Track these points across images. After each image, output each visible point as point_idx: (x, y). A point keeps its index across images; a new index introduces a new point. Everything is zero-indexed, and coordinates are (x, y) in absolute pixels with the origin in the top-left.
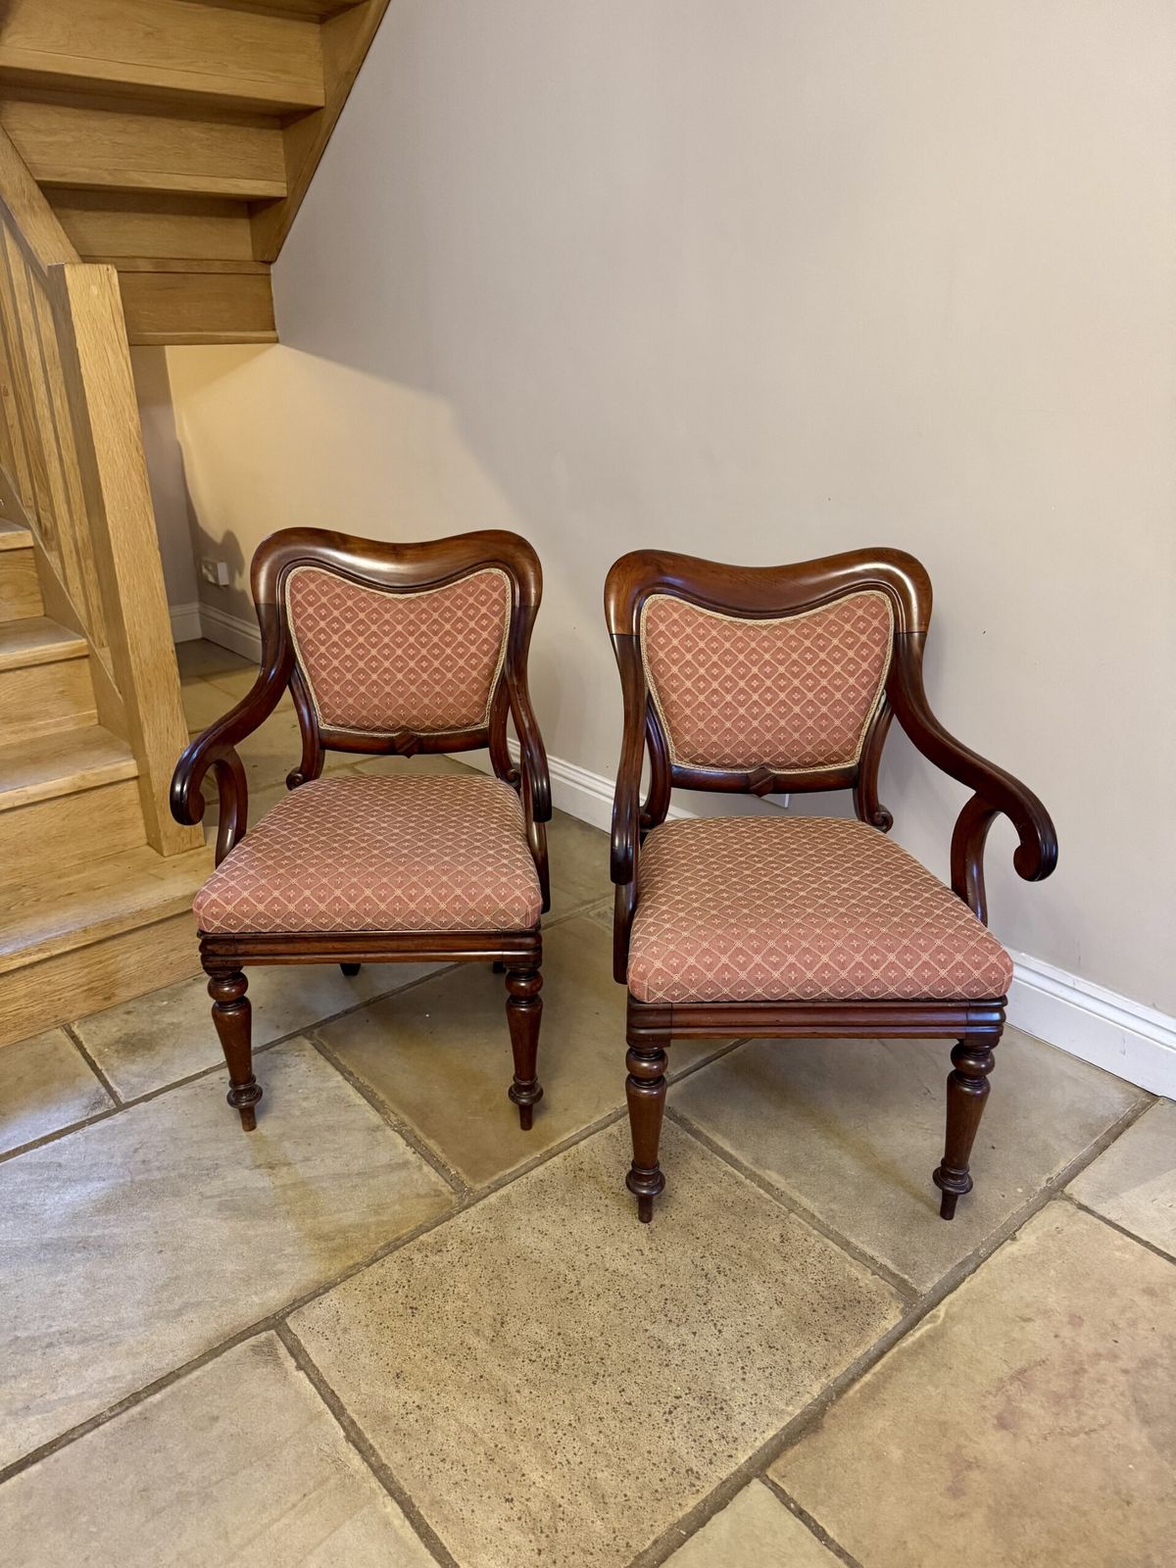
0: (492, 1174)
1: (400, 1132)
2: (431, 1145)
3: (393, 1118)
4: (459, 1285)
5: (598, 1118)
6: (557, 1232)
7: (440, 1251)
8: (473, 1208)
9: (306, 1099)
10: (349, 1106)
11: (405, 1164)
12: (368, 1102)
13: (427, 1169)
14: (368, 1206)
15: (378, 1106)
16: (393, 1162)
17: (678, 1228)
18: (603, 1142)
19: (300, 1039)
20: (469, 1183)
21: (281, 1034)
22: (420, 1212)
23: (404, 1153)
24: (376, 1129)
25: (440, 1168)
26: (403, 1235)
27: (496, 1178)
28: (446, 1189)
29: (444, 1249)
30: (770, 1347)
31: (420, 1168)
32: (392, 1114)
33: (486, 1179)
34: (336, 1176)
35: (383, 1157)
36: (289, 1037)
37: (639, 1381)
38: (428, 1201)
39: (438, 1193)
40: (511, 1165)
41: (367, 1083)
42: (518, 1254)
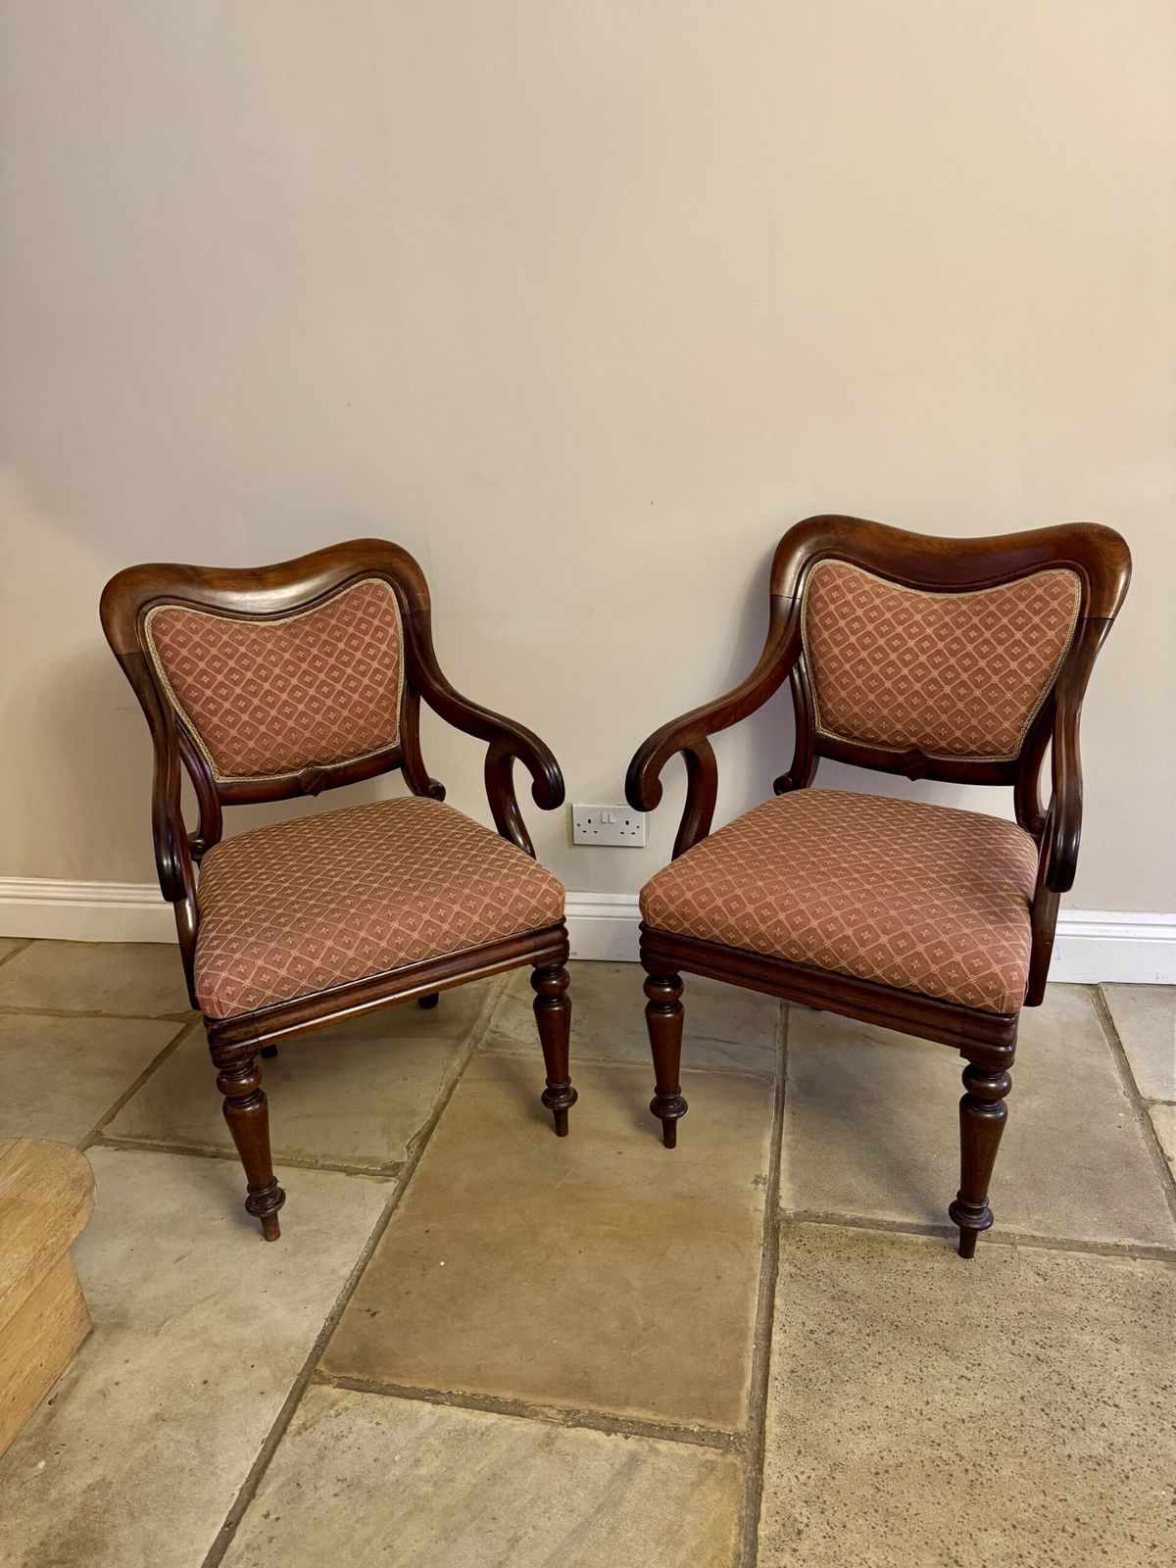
0: (737, 1400)
1: (578, 1424)
2: (635, 1414)
3: (552, 1413)
4: (865, 1555)
5: (758, 1266)
6: (874, 1416)
7: (799, 1532)
8: (768, 1455)
9: (417, 1463)
10: (483, 1434)
11: (634, 1460)
12: (499, 1413)
13: (664, 1446)
14: (658, 1542)
15: (518, 1410)
16: (617, 1466)
17: (961, 1330)
18: (794, 1287)
19: (313, 1391)
20: (729, 1429)
21: (280, 1400)
22: (721, 1505)
23: (616, 1446)
24: (548, 1442)
25: (675, 1434)
26: (736, 1545)
27: (745, 1402)
28: (712, 1454)
29: (801, 1527)
30: (1163, 1389)
31: (653, 1449)
32: (546, 1410)
33: (738, 1410)
34: (577, 1535)
35: (599, 1470)
36: (297, 1397)
37: (1131, 1515)
38: (711, 1482)
39: (711, 1467)
40: (741, 1377)
41: (469, 1391)
42: (874, 1471)
